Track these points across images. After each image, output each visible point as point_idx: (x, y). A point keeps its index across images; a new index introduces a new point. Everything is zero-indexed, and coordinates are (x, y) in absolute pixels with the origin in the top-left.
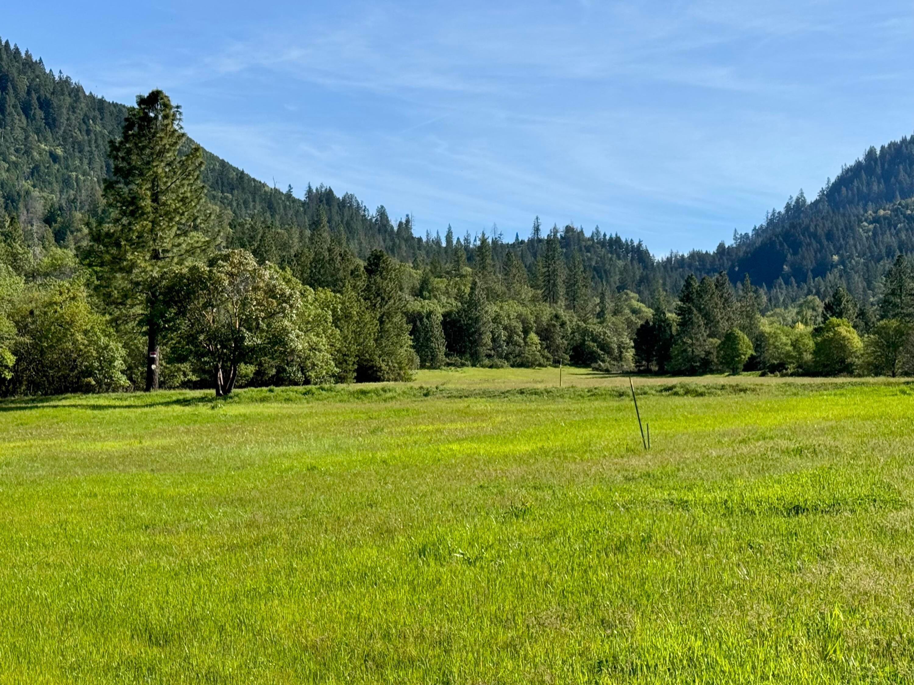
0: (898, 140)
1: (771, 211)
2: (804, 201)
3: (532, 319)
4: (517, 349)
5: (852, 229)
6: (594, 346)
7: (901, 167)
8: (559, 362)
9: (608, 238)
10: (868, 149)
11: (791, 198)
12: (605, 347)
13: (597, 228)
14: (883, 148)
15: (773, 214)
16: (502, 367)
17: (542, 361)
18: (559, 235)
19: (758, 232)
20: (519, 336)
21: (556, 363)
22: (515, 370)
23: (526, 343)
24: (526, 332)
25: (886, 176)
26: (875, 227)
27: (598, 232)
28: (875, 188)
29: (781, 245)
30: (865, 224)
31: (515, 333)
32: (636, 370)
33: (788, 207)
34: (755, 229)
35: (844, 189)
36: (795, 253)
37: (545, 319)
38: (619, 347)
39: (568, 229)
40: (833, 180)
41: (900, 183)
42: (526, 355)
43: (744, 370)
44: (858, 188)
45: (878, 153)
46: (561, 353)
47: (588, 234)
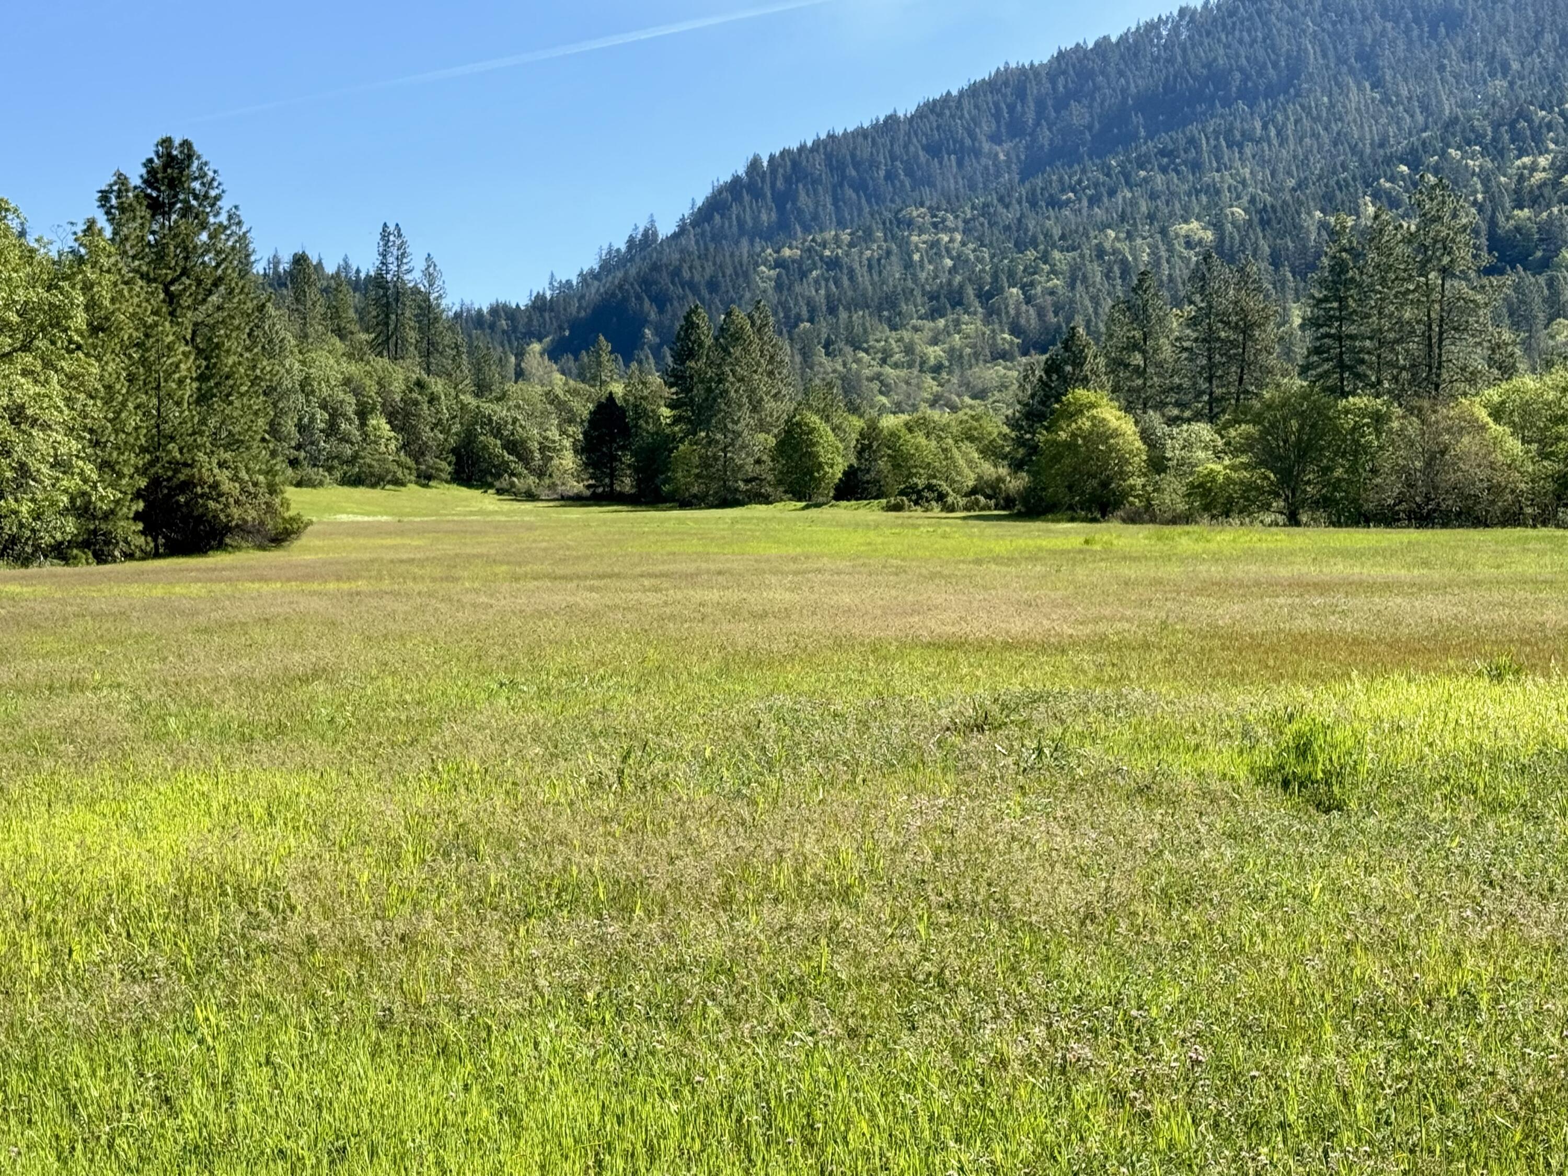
0: (794, 146)
1: (605, 247)
2: (655, 234)
3: (372, 388)
4: (348, 451)
5: (746, 275)
6: (495, 445)
7: (800, 186)
8: (429, 478)
9: (363, 276)
10: (751, 157)
11: (636, 228)
12: (515, 447)
13: (345, 260)
14: (772, 158)
15: (609, 253)
16: (321, 484)
17: (399, 474)
18: (281, 269)
19: (584, 278)
20: (349, 420)
21: (425, 478)
22: (346, 490)
23: (365, 436)
24: (363, 414)
25: (782, 200)
26: (779, 275)
27: (347, 266)
28: (764, 217)
29: (639, 298)
30: (763, 268)
31: (344, 415)
32: (587, 493)
33: (631, 242)
34: (580, 275)
35: (717, 218)
36: (661, 310)
37: (397, 387)
38: (542, 449)
39: (300, 260)
40: (699, 203)
41: (800, 211)
42: (368, 461)
43: (838, 497)
44: (738, 217)
45: (765, 164)
46: (430, 459)
47: (330, 269)
